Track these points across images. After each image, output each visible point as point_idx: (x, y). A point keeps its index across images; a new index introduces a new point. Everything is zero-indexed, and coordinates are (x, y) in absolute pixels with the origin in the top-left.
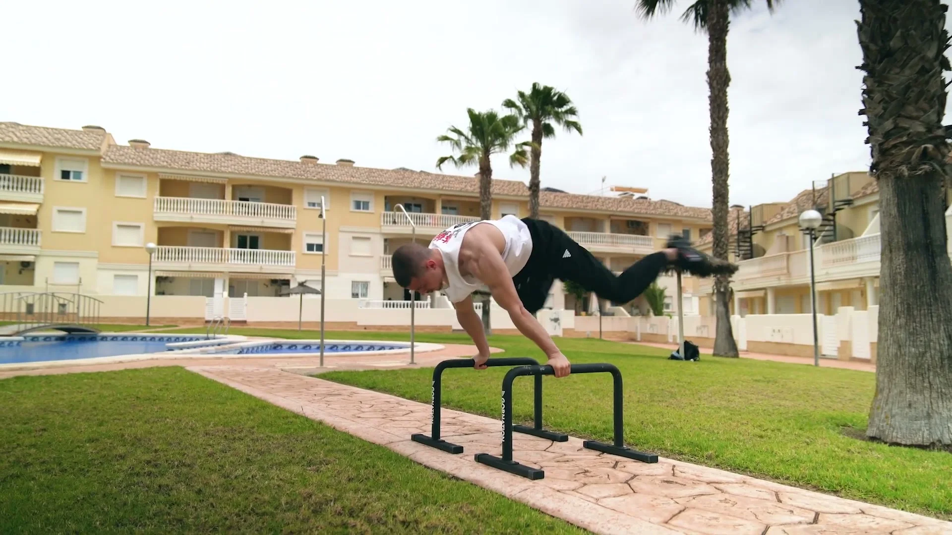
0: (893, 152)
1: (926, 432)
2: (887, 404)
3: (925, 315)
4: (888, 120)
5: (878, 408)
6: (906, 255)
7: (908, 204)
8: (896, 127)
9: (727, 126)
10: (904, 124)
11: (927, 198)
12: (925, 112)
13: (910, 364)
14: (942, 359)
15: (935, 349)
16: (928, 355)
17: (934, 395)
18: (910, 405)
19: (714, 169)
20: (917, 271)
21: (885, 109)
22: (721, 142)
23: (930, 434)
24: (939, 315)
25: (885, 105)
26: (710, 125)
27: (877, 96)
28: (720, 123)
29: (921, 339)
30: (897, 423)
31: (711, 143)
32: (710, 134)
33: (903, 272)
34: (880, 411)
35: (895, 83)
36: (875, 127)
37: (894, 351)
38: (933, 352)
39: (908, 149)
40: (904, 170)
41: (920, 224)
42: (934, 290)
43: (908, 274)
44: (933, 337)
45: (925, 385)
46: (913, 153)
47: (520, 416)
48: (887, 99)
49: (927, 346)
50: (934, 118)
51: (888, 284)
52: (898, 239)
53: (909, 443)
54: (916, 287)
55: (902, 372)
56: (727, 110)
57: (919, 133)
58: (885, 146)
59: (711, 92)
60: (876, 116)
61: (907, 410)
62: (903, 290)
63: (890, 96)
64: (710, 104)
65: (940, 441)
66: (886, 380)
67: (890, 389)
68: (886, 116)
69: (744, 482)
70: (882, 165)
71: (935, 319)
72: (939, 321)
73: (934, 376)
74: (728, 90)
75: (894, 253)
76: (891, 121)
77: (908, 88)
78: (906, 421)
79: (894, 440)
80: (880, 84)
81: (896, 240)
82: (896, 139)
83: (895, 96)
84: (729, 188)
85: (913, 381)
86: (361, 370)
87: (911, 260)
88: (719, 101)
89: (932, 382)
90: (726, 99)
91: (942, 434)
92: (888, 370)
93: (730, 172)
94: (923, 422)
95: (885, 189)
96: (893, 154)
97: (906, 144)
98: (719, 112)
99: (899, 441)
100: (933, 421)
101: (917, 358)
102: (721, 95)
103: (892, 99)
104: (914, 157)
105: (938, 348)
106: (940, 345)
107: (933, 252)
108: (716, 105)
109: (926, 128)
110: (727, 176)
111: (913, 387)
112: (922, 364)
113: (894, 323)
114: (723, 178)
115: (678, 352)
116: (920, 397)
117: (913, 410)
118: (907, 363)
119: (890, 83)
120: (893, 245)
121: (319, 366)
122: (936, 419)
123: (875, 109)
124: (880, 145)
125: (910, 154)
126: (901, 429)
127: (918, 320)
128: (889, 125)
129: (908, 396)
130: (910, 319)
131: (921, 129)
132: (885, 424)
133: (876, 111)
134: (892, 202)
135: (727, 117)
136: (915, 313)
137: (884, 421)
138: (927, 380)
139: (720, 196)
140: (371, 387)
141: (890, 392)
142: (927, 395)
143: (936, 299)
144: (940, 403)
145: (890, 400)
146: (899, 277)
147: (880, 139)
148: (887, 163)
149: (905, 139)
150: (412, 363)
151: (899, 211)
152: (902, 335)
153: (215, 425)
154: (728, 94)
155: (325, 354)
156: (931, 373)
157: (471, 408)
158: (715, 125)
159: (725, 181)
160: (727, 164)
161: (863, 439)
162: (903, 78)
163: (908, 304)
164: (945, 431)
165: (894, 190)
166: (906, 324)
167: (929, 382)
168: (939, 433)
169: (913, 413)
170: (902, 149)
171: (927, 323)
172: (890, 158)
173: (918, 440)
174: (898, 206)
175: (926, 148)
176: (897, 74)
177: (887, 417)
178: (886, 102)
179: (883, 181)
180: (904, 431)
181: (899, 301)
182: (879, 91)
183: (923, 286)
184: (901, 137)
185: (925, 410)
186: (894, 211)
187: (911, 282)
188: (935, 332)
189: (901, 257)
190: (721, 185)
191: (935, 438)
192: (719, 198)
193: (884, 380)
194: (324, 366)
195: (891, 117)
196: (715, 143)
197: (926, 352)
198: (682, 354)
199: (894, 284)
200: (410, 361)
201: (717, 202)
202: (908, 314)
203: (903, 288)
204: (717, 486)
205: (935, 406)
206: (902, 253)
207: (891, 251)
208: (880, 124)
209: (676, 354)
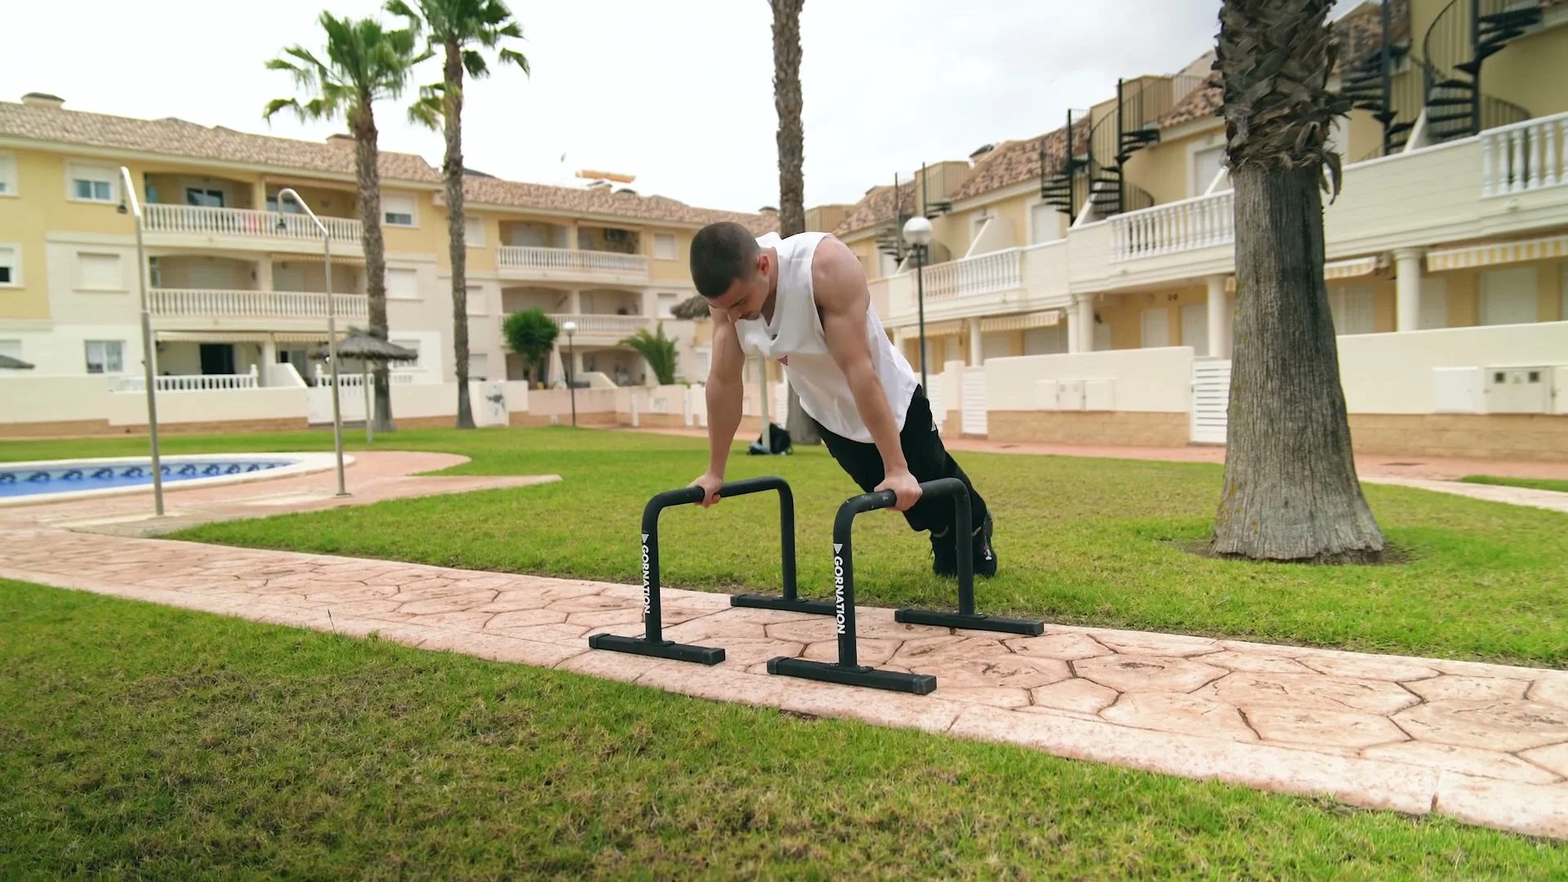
0: (1268, 130)
1: (1310, 540)
2: (1252, 504)
3: (1305, 375)
4: (1261, 79)
5: (1238, 511)
6: (1281, 287)
7: (1285, 212)
8: (1273, 92)
9: (801, 76)
10: (1284, 87)
11: (1308, 202)
12: (1311, 72)
13: (1286, 445)
14: (1325, 435)
15: (1318, 422)
16: (1309, 430)
17: (1318, 487)
18: (1286, 503)
19: (781, 146)
20: (1296, 310)
21: (1259, 63)
22: (792, 103)
23: (1315, 542)
24: (1321, 374)
25: (1259, 57)
26: (774, 74)
27: (1245, 42)
28: (790, 71)
29: (1302, 408)
30: (1269, 531)
31: (777, 104)
32: (774, 90)
33: (1276, 314)
34: (1242, 515)
35: (1275, 23)
36: (1240, 89)
37: (1264, 427)
38: (1315, 426)
39: (1289, 126)
40: (1285, 158)
41: (1300, 241)
42: (1316, 338)
43: (1283, 314)
44: (1315, 405)
45: (1306, 473)
46: (1297, 135)
47: (709, 578)
48: (1262, 46)
49: (1308, 417)
50: (1320, 80)
51: (1253, 330)
52: (1270, 264)
53: (1287, 557)
54: (1294, 334)
55: (1274, 457)
56: (799, 51)
57: (1304, 103)
58: (1257, 121)
59: (775, 18)
60: (1242, 72)
61: (1283, 511)
62: (1277, 338)
63: (1267, 43)
64: (774, 39)
65: (1327, 550)
66: (1250, 471)
67: (1256, 483)
68: (1260, 73)
69: (1226, 649)
70: (1248, 151)
71: (1317, 380)
72: (1322, 382)
73: (1316, 460)
74: (801, 16)
75: (1262, 285)
76: (1265, 82)
77: (1294, 31)
78: (1282, 526)
79: (1268, 555)
80: (1253, 22)
81: (1266, 265)
82: (1273, 110)
83: (1275, 43)
84: (804, 178)
85: (1290, 469)
86: (263, 516)
87: (1288, 295)
88: (787, 34)
89: (1316, 470)
90: (798, 34)
91: (1329, 540)
92: (1252, 455)
93: (804, 154)
94: (1305, 526)
95: (1251, 187)
96: (1266, 134)
97: (1287, 119)
98: (788, 54)
99: (1273, 555)
100: (1317, 523)
101: (1296, 436)
102: (791, 24)
103: (1270, 47)
104: (1298, 140)
105: (1321, 420)
106: (1323, 415)
107: (1314, 283)
108: (783, 41)
109: (1312, 96)
110: (801, 160)
111: (1290, 478)
112: (1301, 445)
113: (1263, 387)
114: (796, 162)
115: (760, 441)
116: (1301, 492)
117: (1291, 510)
118: (1281, 444)
119: (1269, 22)
120: (1262, 271)
121: (154, 515)
122: (1320, 521)
123: (1241, 61)
124: (1250, 118)
125: (1293, 134)
126: (1275, 537)
127: (1296, 381)
128: (1262, 88)
129: (1284, 491)
130: (1286, 381)
131: (1306, 97)
132: (1252, 533)
133: (1243, 66)
134: (1261, 208)
135: (799, 62)
136: (1293, 371)
137: (1249, 529)
138: (1307, 467)
139: (792, 191)
140: (329, 548)
141: (1256, 487)
142: (1309, 488)
143: (1318, 351)
144: (1325, 498)
145: (1258, 498)
146: (1271, 320)
147: (1246, 109)
148: (1256, 147)
149: (1287, 111)
150: (343, 493)
151: (1272, 221)
152: (1275, 404)
153: (129, 675)
154: (800, 24)
155: (165, 485)
156: (1313, 457)
157: (593, 571)
158: (782, 75)
159: (799, 166)
160: (801, 140)
161: (1212, 556)
162: (1285, 16)
163: (1284, 360)
164: (1333, 535)
165: (1265, 190)
166: (1281, 388)
167: (1311, 469)
168: (1325, 540)
169: (1291, 514)
170: (1280, 127)
171: (1308, 385)
172: (1264, 141)
173: (1300, 551)
174: (1272, 212)
175: (1314, 127)
176: (1278, 8)
177: (1254, 523)
178: (1260, 52)
179: (1247, 176)
180: (1280, 540)
181: (1270, 354)
182: (1251, 35)
183: (1303, 332)
184: (1282, 107)
185: (1308, 508)
186: (1265, 221)
187: (1288, 326)
188: (1317, 398)
189: (1273, 291)
190: (793, 173)
191: (1322, 546)
192: (791, 195)
193: (1246, 471)
194: (166, 514)
195: (1266, 76)
196: (782, 105)
197: (1305, 427)
198: (766, 445)
199: (1263, 329)
200: (337, 490)
201: (787, 200)
202: (1283, 374)
203: (1276, 336)
204: (1210, 660)
205: (1319, 502)
206: (1274, 284)
207: (1258, 281)
208: (1248, 86)
209: (757, 446)
